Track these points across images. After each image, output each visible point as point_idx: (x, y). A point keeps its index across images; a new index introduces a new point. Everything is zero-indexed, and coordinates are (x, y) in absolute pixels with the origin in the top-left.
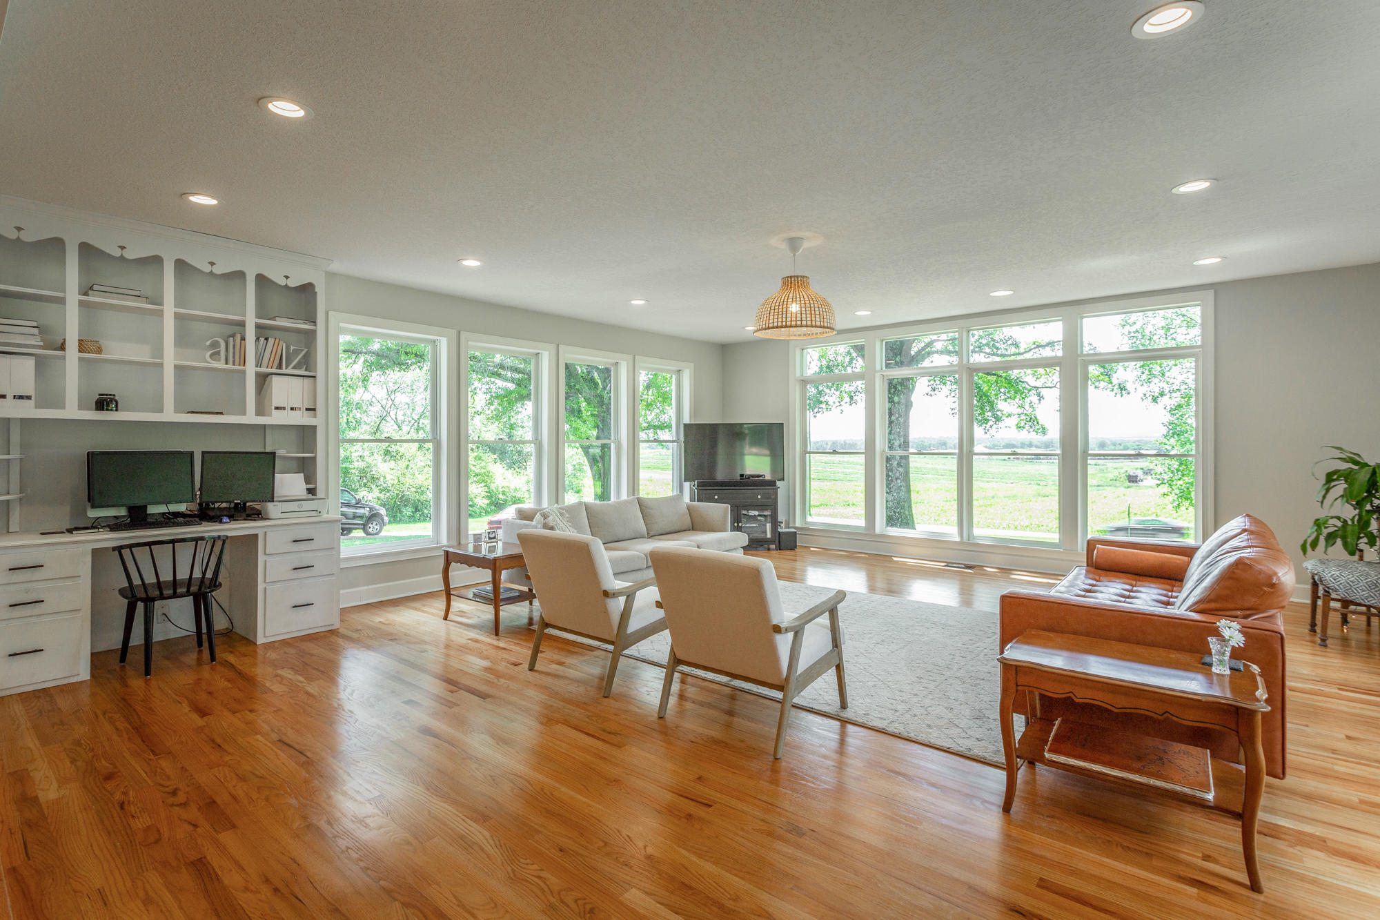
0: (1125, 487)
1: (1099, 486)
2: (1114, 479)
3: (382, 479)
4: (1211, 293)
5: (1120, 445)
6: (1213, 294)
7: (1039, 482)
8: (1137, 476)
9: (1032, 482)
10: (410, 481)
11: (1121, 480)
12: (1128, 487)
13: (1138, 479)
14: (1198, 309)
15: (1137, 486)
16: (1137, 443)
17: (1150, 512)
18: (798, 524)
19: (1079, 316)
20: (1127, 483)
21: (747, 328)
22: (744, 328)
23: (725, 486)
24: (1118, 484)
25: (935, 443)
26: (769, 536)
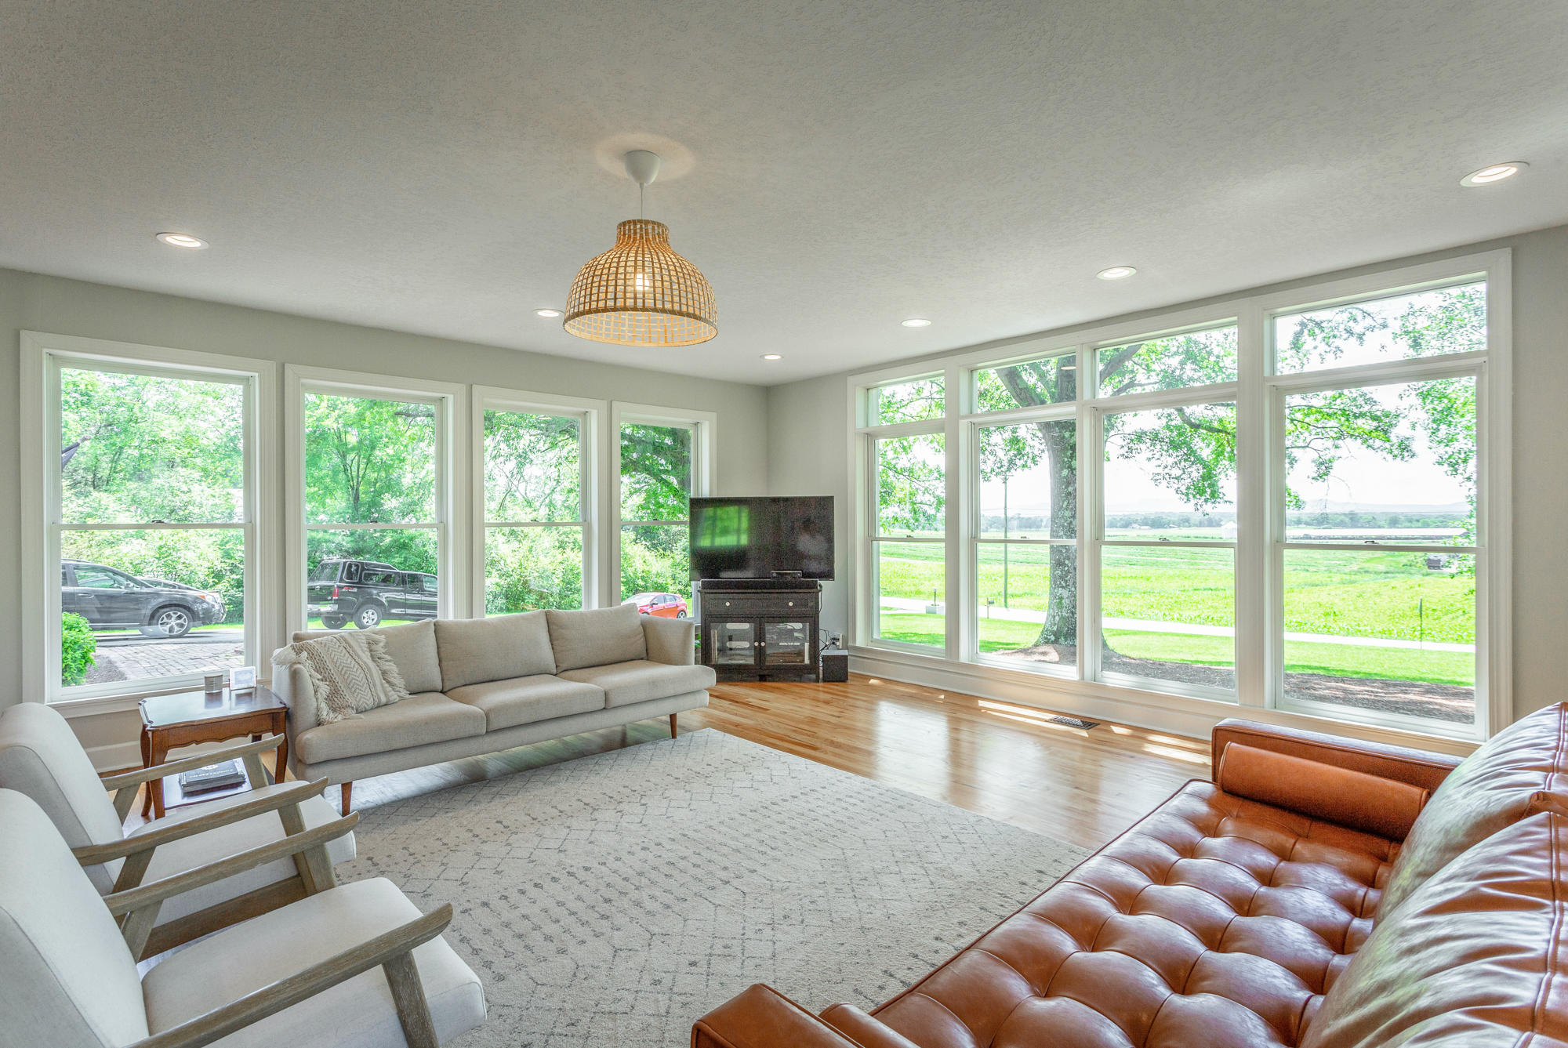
0: (1423, 575)
1: (1387, 573)
2: (1409, 563)
3: (502, 562)
4: (1504, 256)
5: (1418, 521)
6: (1510, 257)
7: (1307, 568)
8: (1439, 561)
9: (1298, 568)
10: (533, 564)
11: (1418, 565)
12: (1428, 575)
13: (1442, 563)
14: (1482, 287)
15: (1439, 574)
16: (1442, 519)
17: (1454, 608)
18: (860, 641)
19: (1265, 313)
20: (1426, 570)
21: (766, 357)
22: (762, 357)
23: (748, 588)
24: (1413, 570)
25: (1176, 519)
26: (807, 661)
